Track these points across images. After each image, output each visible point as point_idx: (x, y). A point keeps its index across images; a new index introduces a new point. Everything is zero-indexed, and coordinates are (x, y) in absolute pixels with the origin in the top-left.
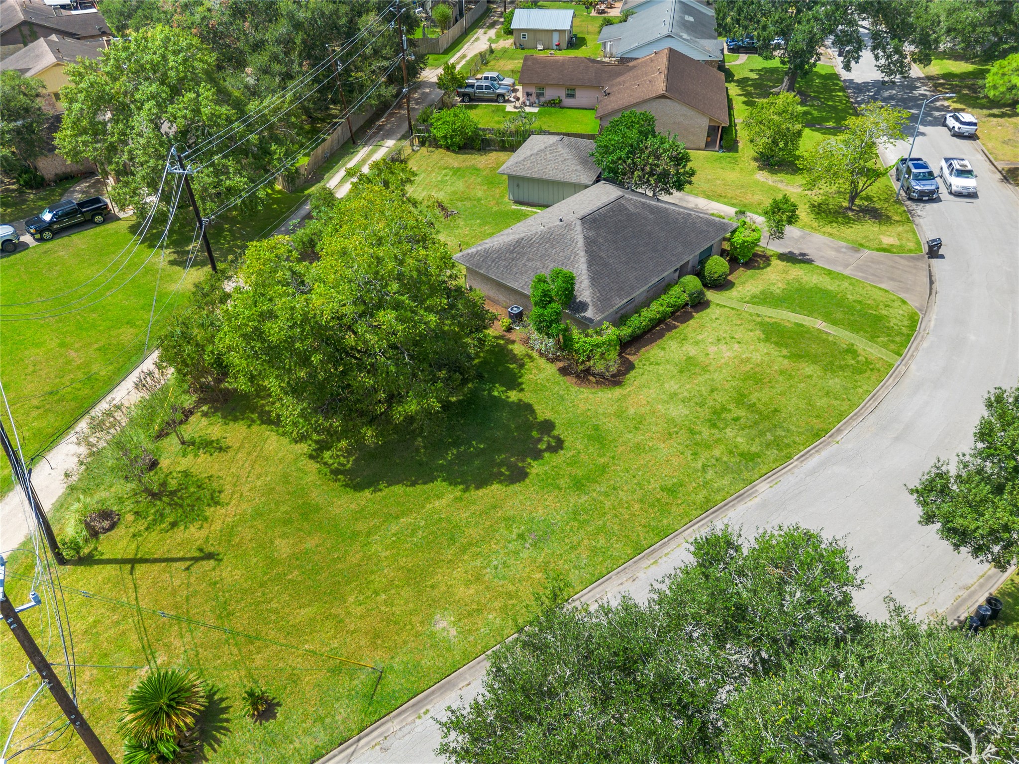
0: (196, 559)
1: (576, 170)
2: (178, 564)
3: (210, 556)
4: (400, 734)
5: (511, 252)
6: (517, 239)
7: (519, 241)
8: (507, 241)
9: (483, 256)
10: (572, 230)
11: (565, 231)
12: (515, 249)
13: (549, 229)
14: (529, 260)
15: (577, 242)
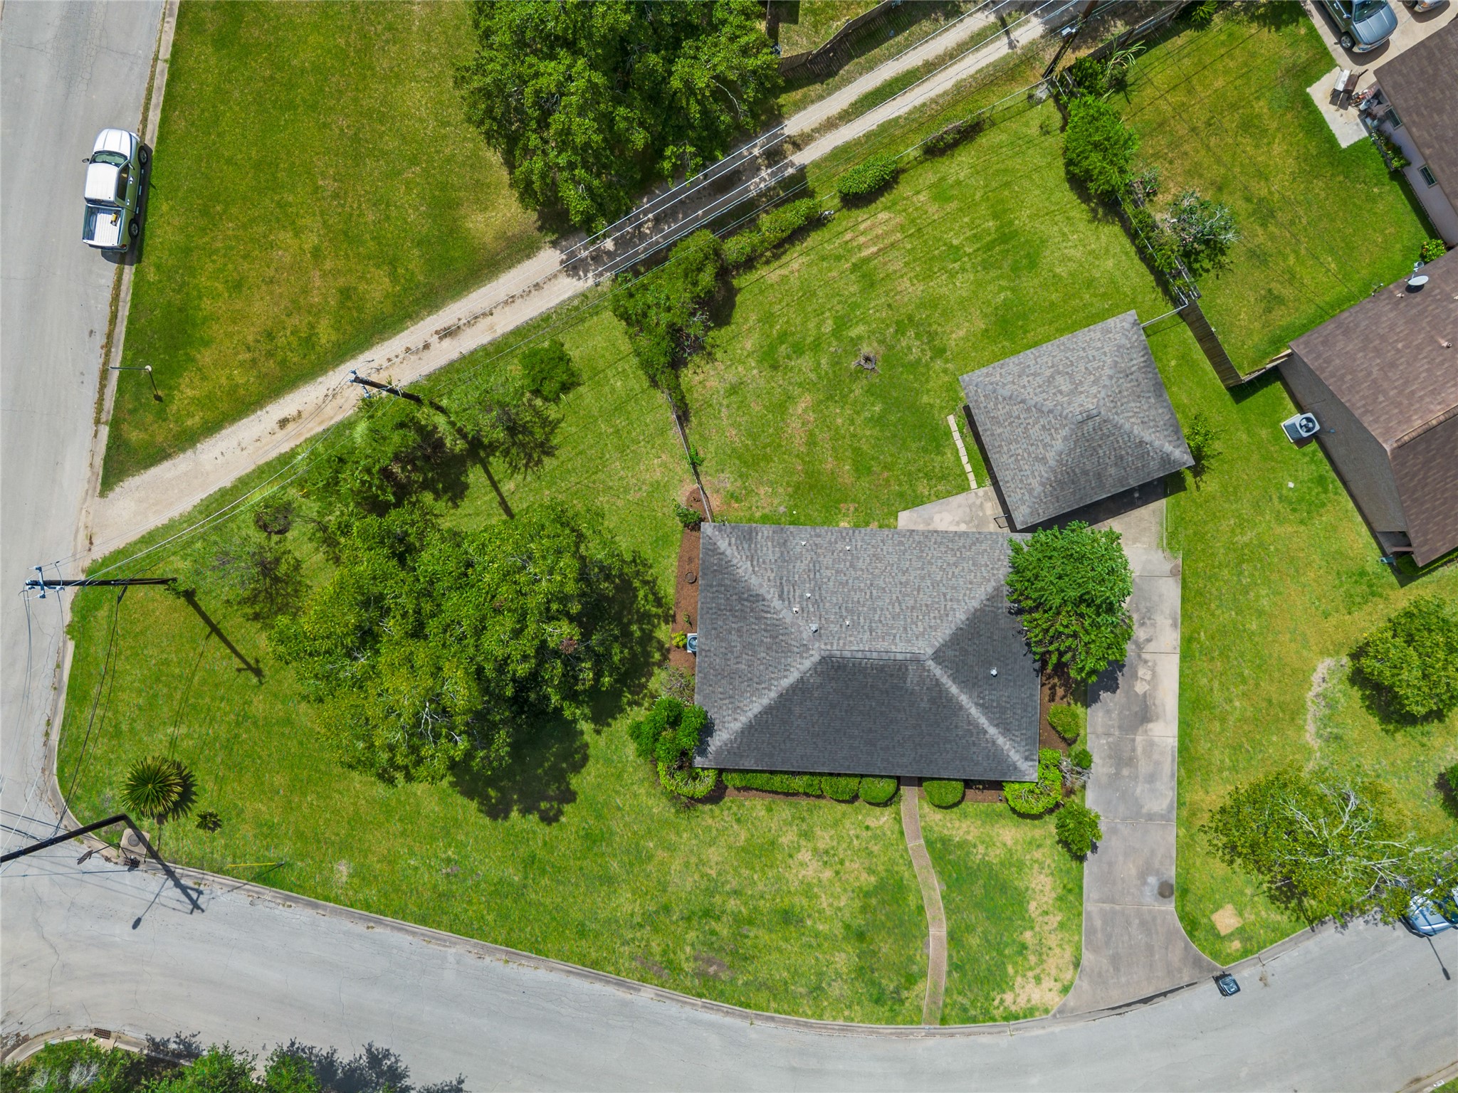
0: (249, 667)
1: (1031, 491)
2: (237, 660)
3: (258, 672)
4: (267, 903)
5: (740, 599)
6: (762, 591)
7: (759, 598)
8: (754, 581)
9: (720, 565)
10: (802, 657)
11: (796, 650)
12: (746, 600)
13: (793, 624)
14: (739, 630)
15: (786, 677)
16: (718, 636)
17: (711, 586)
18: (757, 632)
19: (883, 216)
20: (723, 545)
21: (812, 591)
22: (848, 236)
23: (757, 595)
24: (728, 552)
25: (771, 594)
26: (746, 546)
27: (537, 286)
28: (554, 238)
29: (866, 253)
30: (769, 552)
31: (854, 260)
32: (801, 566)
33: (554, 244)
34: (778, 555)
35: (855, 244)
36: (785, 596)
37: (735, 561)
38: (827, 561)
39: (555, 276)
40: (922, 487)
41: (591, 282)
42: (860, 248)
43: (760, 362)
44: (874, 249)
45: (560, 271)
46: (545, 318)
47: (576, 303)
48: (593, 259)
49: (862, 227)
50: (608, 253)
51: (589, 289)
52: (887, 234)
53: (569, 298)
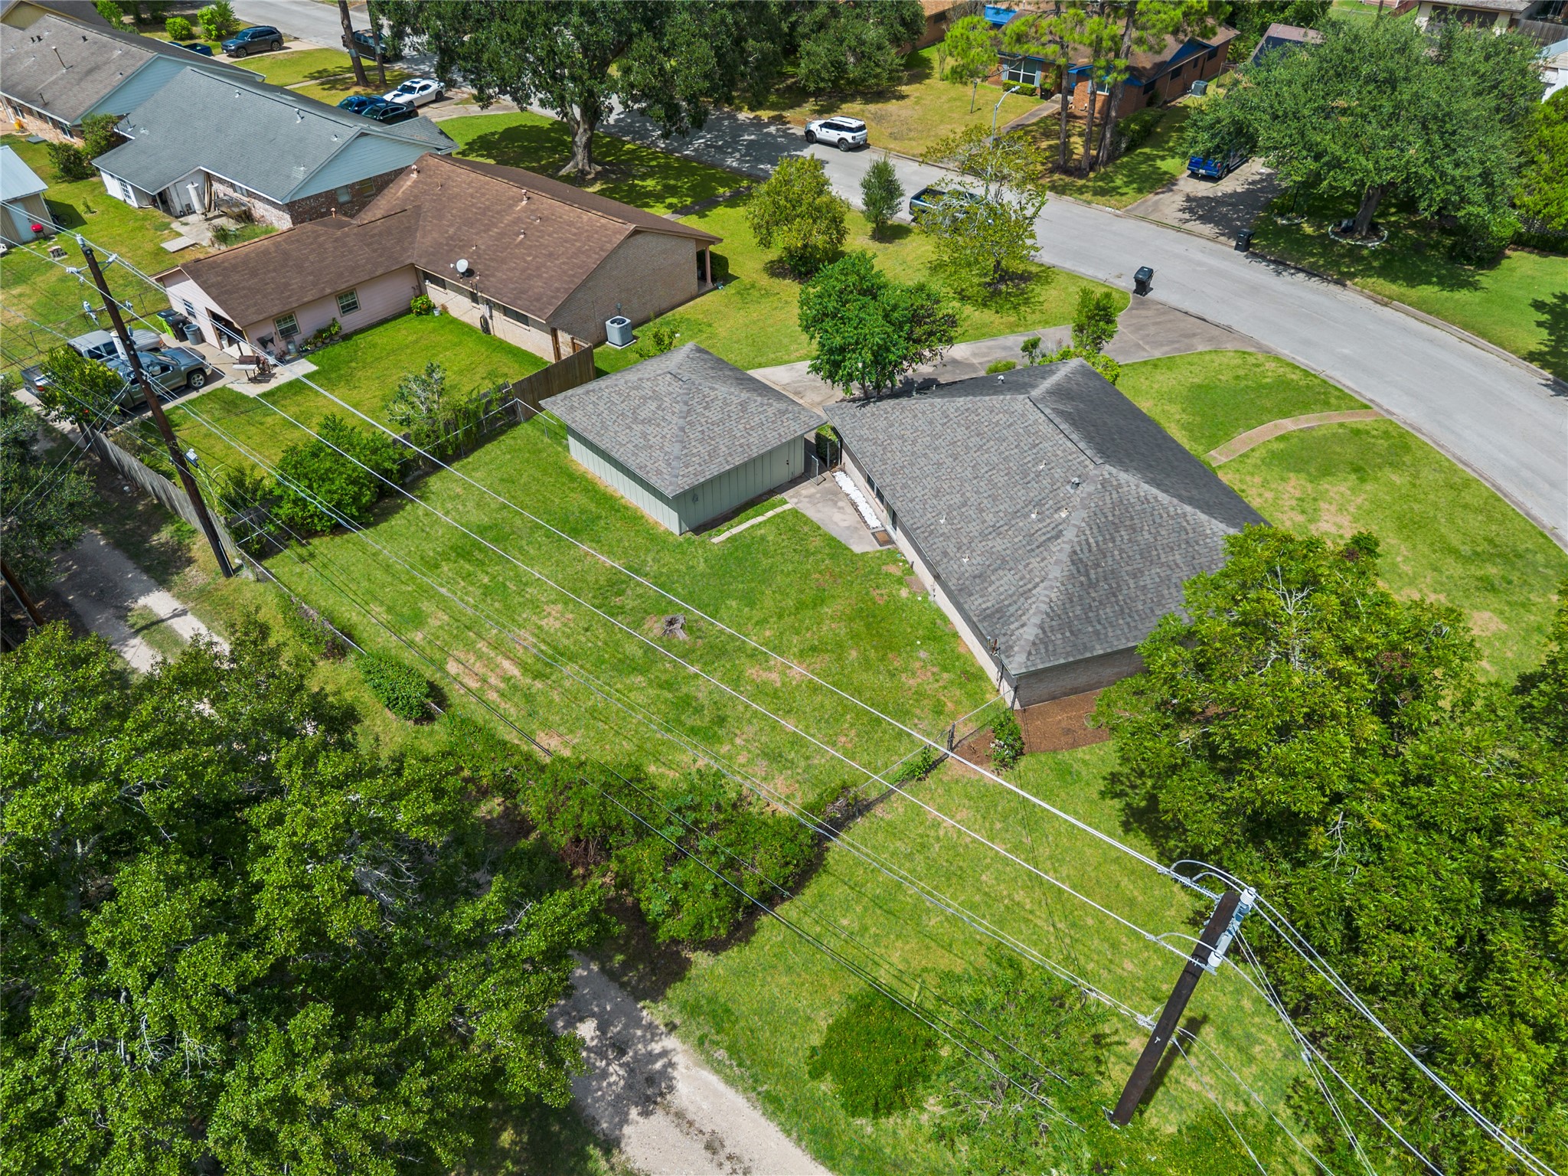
5: (1092, 585)
6: (1065, 557)
7: (1075, 559)
8: (1056, 572)
9: (1061, 628)
10: (1120, 486)
11: (1115, 495)
12: (1087, 575)
13: (1086, 507)
14: (1135, 577)
15: (1156, 498)
16: (1159, 603)
17: (1097, 633)
18: (1121, 551)
19: (452, 668)
20: (1030, 633)
21: (1027, 516)
22: (493, 696)
23: (1073, 562)
24: (1036, 620)
25: (1061, 550)
26: (1012, 609)
27: (713, 1146)
28: (595, 1152)
29: (514, 671)
30: (1005, 582)
31: (529, 681)
32: (999, 544)
33: (610, 1145)
34: (1001, 572)
35: (502, 685)
36: (1053, 533)
37: (1044, 607)
38: (974, 528)
39: (680, 1115)
40: (815, 543)
41: (670, 1042)
42: (507, 679)
43: (719, 740)
44: (506, 664)
45: (667, 1110)
46: (772, 1104)
47: (721, 1054)
48: (622, 1052)
49: (474, 685)
50: (602, 1028)
51: (685, 1038)
52: (480, 656)
53: (717, 1072)
